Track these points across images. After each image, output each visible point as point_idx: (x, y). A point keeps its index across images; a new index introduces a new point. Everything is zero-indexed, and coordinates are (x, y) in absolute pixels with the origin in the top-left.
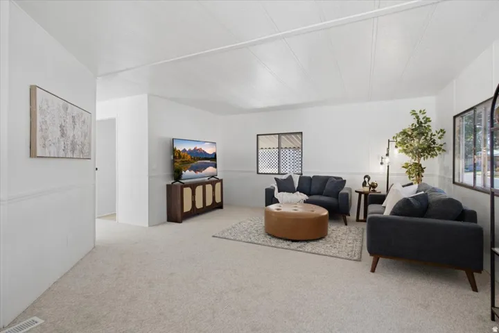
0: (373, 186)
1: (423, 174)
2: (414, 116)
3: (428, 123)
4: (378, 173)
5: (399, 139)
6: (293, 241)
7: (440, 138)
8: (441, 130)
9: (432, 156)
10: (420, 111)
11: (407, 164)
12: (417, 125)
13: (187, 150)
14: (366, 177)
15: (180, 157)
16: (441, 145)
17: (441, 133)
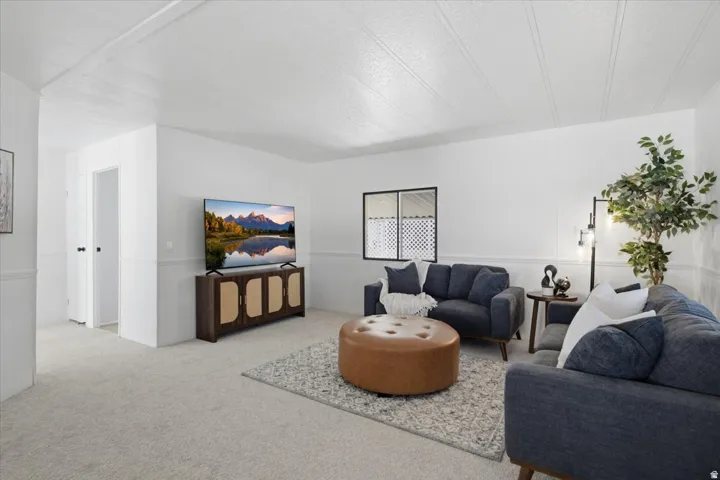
0: (561, 287)
1: (667, 265)
2: (647, 149)
3: (678, 162)
4: (572, 262)
5: (615, 196)
6: (381, 395)
7: (702, 191)
8: (707, 175)
9: (686, 228)
10: (660, 139)
11: (630, 244)
12: (654, 167)
13: (236, 217)
14: (549, 268)
15: (221, 228)
16: (707, 206)
17: (706, 182)
